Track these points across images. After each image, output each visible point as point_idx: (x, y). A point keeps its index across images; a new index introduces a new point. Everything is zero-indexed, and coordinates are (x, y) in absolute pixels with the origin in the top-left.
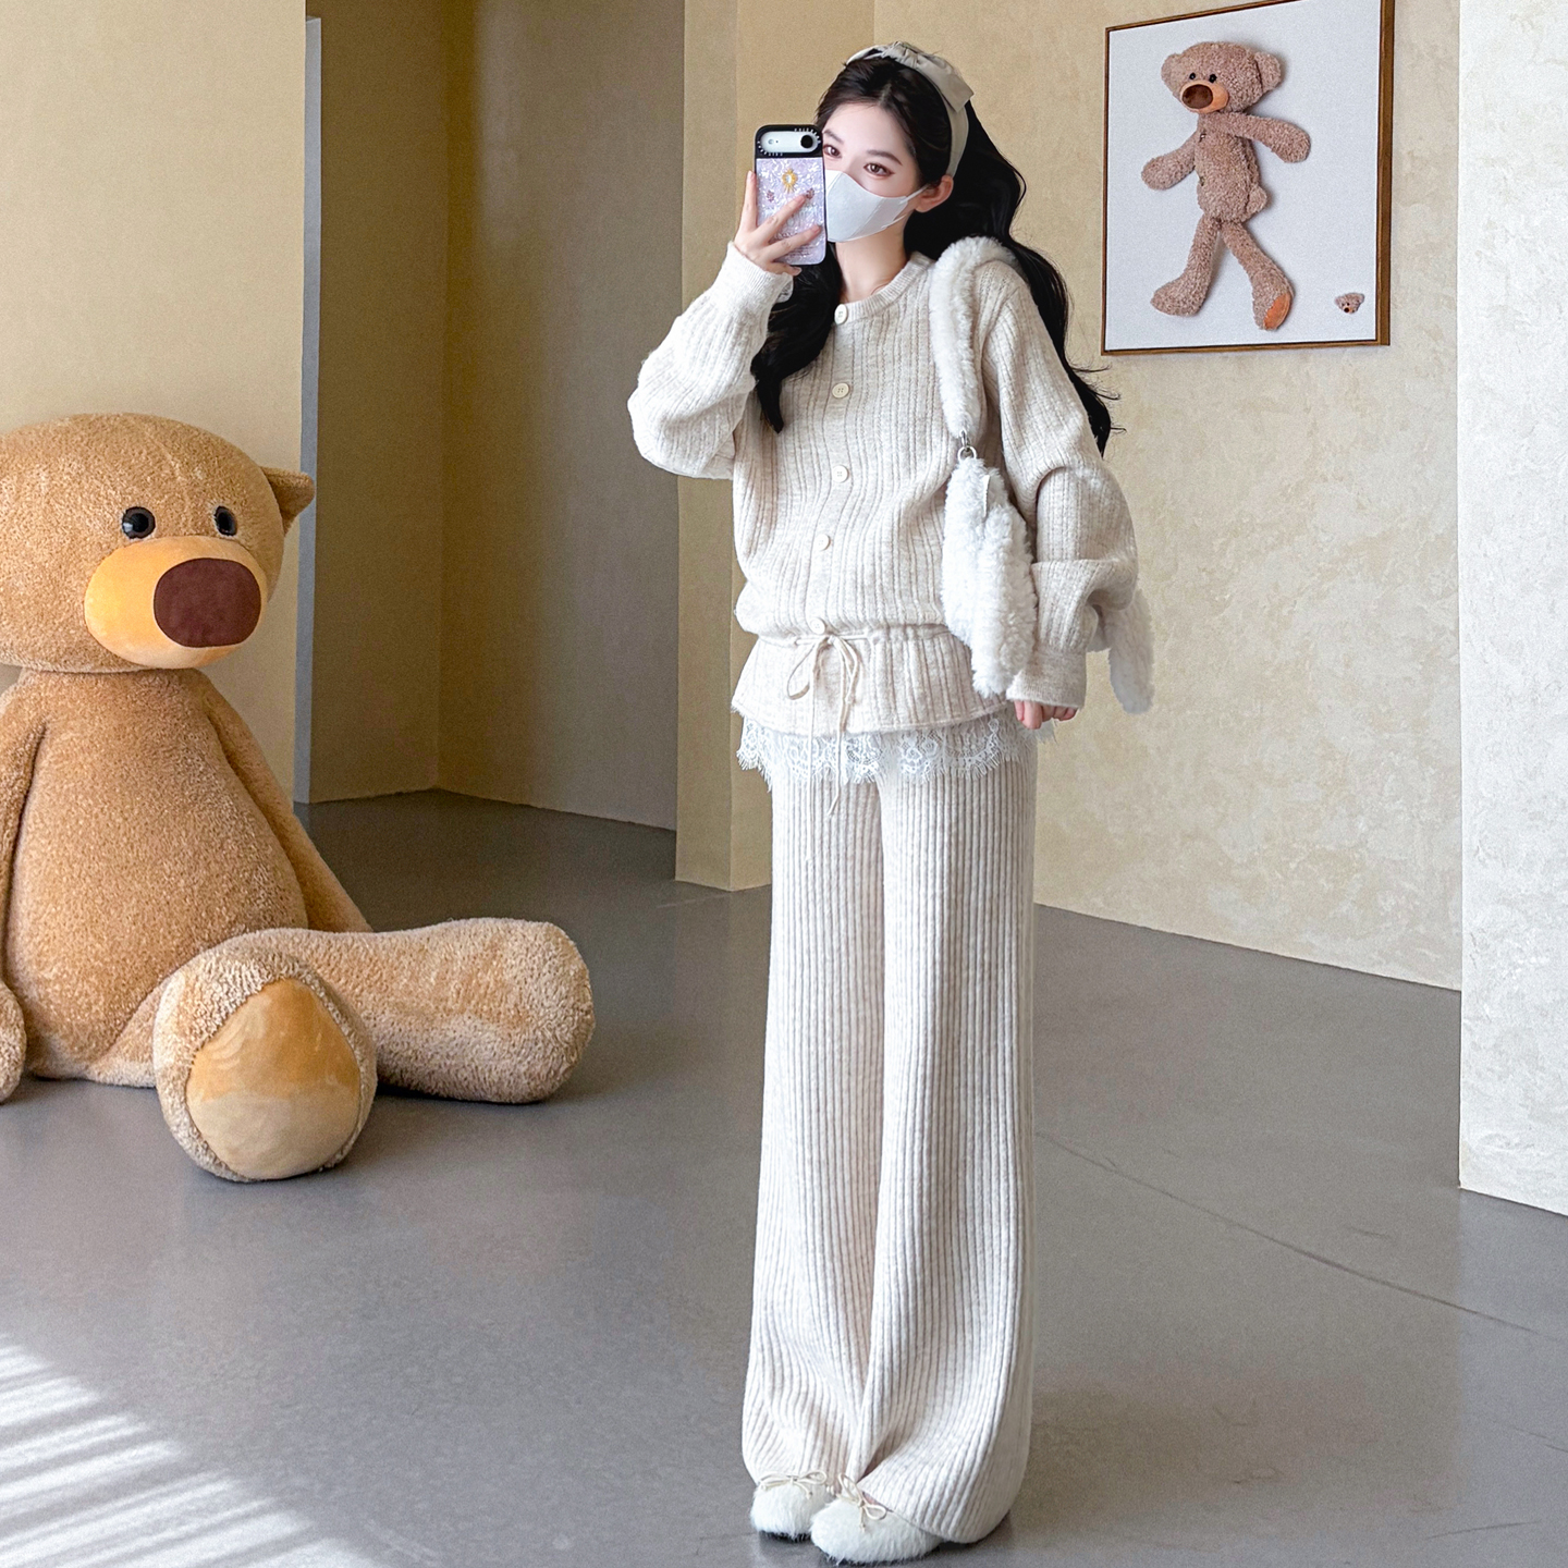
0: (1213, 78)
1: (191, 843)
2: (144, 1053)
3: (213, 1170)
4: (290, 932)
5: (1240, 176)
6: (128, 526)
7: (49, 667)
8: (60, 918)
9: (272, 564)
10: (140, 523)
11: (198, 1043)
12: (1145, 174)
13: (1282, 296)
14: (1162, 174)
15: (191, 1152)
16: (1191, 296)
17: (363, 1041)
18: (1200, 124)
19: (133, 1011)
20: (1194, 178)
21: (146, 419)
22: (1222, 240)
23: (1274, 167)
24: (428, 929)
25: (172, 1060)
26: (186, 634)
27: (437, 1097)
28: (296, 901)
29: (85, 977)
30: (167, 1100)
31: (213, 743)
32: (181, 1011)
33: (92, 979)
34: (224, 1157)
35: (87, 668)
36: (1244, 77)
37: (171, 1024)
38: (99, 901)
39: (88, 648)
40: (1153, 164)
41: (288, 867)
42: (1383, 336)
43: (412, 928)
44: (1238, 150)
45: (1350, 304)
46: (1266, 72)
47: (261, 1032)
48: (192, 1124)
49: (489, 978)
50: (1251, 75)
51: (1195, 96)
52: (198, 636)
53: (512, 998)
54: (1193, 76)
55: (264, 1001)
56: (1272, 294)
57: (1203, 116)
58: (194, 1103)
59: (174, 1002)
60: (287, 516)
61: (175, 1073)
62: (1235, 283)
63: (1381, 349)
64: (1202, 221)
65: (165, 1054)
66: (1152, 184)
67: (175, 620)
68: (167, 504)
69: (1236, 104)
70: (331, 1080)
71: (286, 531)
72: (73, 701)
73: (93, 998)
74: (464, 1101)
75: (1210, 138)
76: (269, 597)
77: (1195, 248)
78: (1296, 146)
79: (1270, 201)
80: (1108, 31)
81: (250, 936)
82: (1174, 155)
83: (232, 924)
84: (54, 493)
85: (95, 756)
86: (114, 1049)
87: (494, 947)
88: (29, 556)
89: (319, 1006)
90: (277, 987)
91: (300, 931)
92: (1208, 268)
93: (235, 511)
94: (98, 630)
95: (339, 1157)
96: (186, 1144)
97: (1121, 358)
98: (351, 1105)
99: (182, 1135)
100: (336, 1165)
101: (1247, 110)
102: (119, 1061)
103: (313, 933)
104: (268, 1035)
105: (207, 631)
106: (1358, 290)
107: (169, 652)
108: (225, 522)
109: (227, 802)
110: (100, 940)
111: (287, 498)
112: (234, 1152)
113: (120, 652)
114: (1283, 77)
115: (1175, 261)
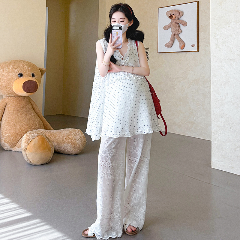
0: (173, 15)
1: (27, 119)
2: (20, 147)
3: (30, 163)
4: (41, 130)
5: (177, 28)
6: (19, 76)
7: (7, 96)
8: (8, 127)
9: (40, 81)
10: (21, 75)
11: (28, 144)
12: (164, 28)
13: (183, 45)
14: (166, 28)
15: (27, 161)
16: (170, 45)
17: (52, 145)
18: (171, 21)
19: (19, 140)
20: (171, 28)
21: (22, 60)
22: (175, 37)
23: (182, 27)
24: (61, 130)
25: (24, 147)
26: (27, 91)
27: (62, 154)
28: (42, 126)
29: (12, 136)
30: (23, 153)
31: (31, 106)
32: (25, 139)
33: (13, 136)
34: (31, 161)
35: (13, 96)
36: (178, 14)
37: (24, 141)
38: (14, 125)
39: (13, 93)
40: (165, 27)
41: (41, 121)
42: (198, 50)
43: (59, 129)
44: (177, 25)
45: (193, 46)
46: (181, 14)
47: (37, 142)
48: (27, 156)
49: (70, 137)
50: (179, 14)
51: (171, 17)
52: (29, 91)
53: (73, 139)
54: (170, 14)
55: (38, 138)
56: (182, 45)
57: (172, 20)
58: (27, 153)
59: (24, 138)
60: (42, 74)
61: (24, 149)
62: (177, 43)
63: (198, 52)
64: (172, 34)
65: (23, 146)
66: (165, 30)
67: (25, 89)
68: (25, 73)
69: (177, 18)
70: (47, 150)
71: (42, 77)
72: (11, 100)
73: (13, 138)
74: (66, 154)
75: (173, 23)
76: (39, 86)
77: (171, 38)
78: (185, 24)
79: (181, 32)
80: (158, 8)
81: (36, 130)
82: (168, 25)
83: (33, 129)
84: (9, 71)
85: (14, 108)
86: (16, 146)
87: (71, 132)
88: (5, 80)
89: (45, 139)
90: (39, 136)
91: (43, 130)
92: (173, 40)
93: (35, 74)
94: (14, 90)
95: (48, 162)
96: (26, 159)
97: (160, 54)
98: (50, 154)
99: (25, 158)
100: (48, 163)
101: (178, 19)
102: (17, 148)
103: (45, 130)
104: (38, 143)
105: (30, 91)
106: (194, 44)
107: (25, 94)
108: (33, 75)
109: (33, 114)
110: (14, 130)
111: (42, 72)
112: (33, 160)
113: (17, 94)
114: (183, 14)
115: (168, 40)
